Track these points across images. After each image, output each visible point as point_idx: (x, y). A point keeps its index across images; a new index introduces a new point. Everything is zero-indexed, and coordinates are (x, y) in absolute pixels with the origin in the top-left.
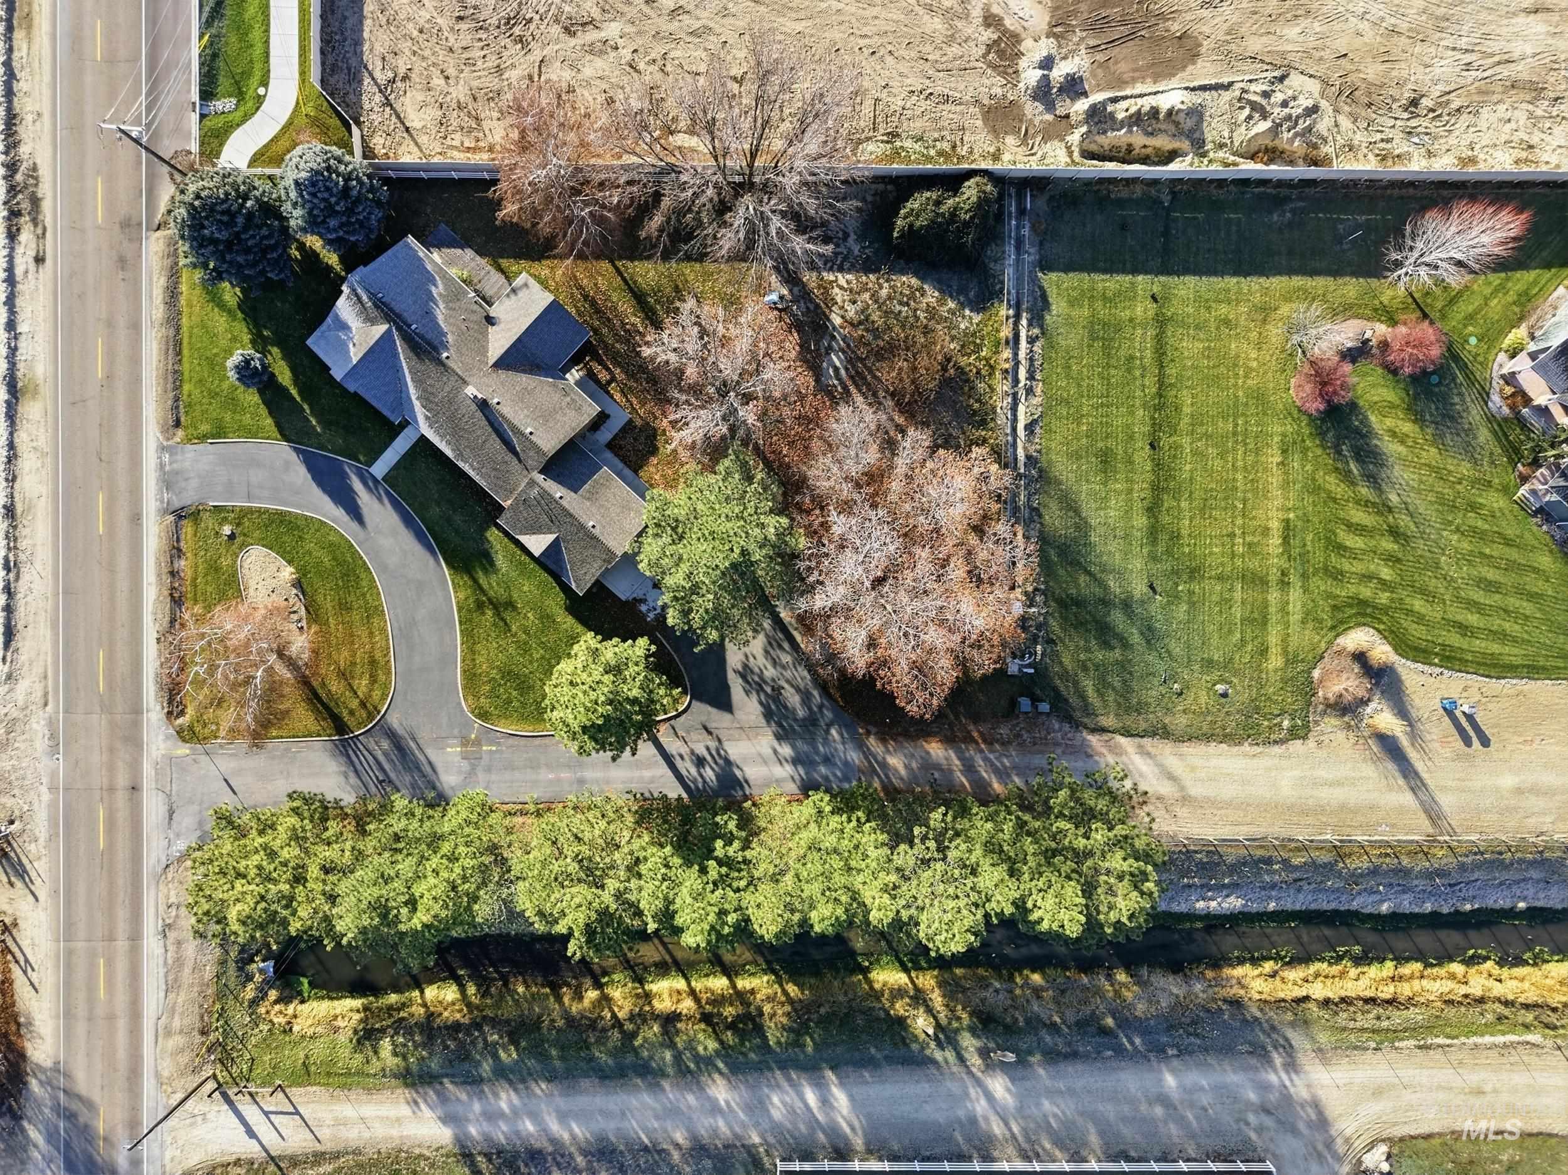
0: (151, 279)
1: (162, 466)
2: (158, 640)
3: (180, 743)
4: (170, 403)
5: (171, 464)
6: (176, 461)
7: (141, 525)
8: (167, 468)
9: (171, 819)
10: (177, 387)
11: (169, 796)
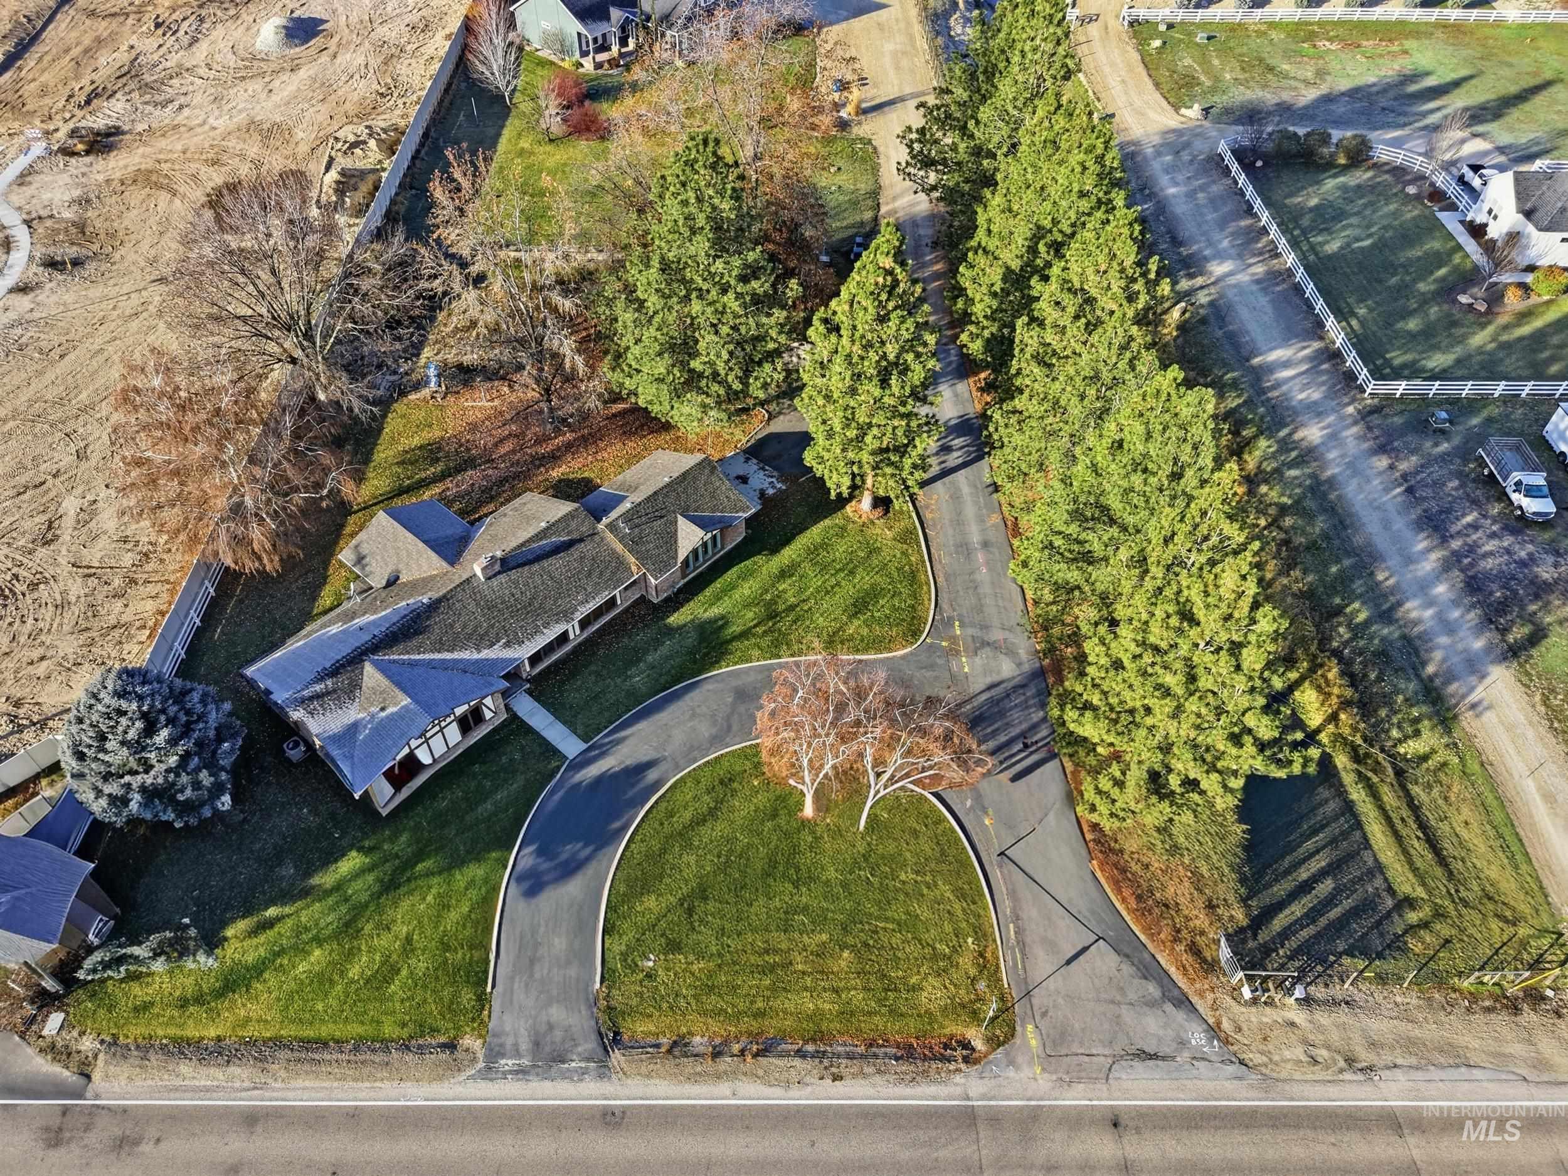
0: (176, 1089)
1: (521, 1072)
2: (837, 1078)
3: (1018, 1041)
4: (409, 1057)
5: (517, 1054)
6: (516, 1045)
7: (624, 1110)
8: (526, 1062)
9: (1154, 1057)
10: (385, 1044)
11: (1116, 1059)
